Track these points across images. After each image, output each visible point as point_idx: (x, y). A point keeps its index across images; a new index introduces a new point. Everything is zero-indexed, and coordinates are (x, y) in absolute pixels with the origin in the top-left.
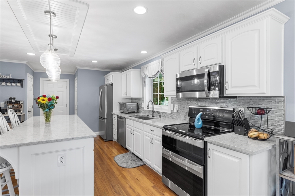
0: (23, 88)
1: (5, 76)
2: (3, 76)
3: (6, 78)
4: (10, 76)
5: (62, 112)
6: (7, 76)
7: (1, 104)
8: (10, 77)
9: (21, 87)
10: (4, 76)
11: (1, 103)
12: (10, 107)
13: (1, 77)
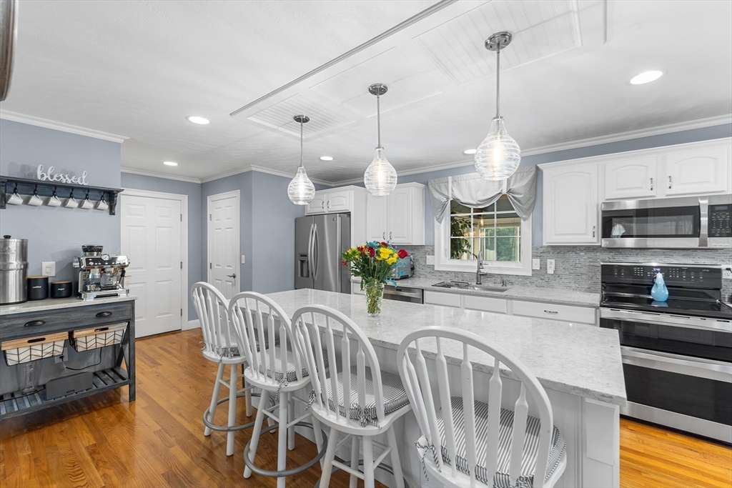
0: (113, 216)
1: (67, 178)
2: (61, 175)
3: (70, 182)
4: (84, 177)
5: (168, 282)
6: (74, 178)
7: (44, 269)
8: (83, 180)
9: (108, 214)
10: (62, 178)
11: (45, 264)
12: (93, 276)
13: (55, 179)
